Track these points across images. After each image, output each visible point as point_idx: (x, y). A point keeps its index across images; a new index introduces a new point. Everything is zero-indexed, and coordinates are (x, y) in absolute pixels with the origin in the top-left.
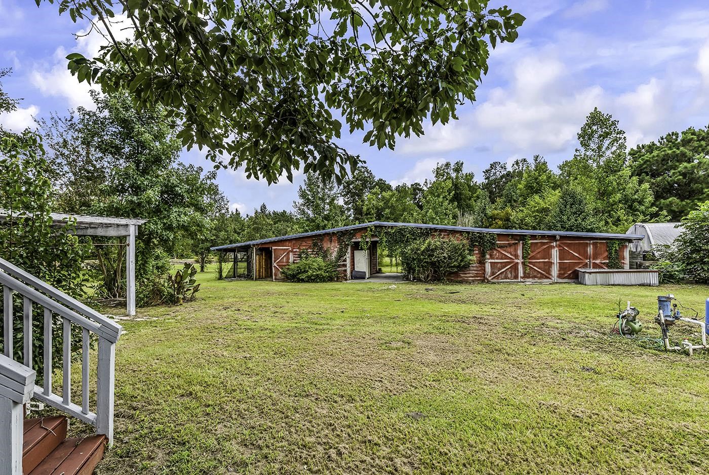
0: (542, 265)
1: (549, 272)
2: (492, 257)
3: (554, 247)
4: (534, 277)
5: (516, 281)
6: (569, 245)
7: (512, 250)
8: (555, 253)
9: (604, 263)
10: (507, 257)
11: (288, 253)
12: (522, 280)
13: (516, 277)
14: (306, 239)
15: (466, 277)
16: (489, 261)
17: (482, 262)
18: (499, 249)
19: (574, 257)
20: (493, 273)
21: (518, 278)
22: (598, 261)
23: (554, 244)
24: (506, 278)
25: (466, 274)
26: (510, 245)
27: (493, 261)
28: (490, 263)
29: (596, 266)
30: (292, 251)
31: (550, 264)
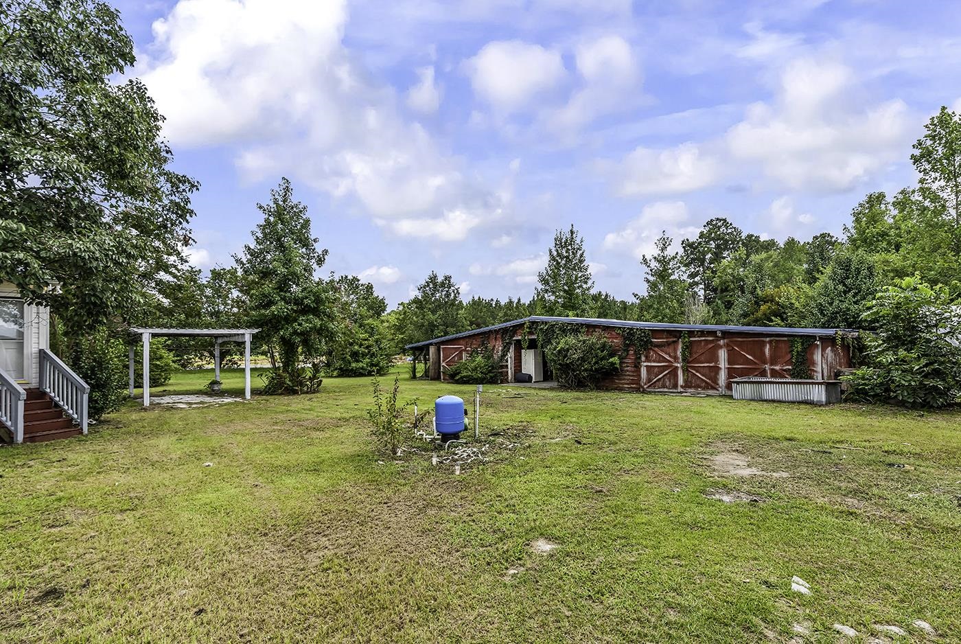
0: (707, 371)
1: (715, 380)
2: (648, 360)
3: (721, 347)
4: (697, 387)
5: (674, 391)
6: (740, 345)
7: (670, 350)
8: (723, 354)
9: (785, 370)
10: (665, 360)
11: (461, 353)
12: (682, 390)
13: (675, 386)
14: (476, 337)
15: (621, 384)
16: (645, 364)
17: (637, 366)
18: (656, 349)
19: (748, 361)
20: (649, 380)
21: (677, 386)
22: (777, 368)
23: (722, 342)
24: (664, 387)
25: (621, 380)
26: (669, 344)
27: (649, 364)
28: (646, 366)
29: (775, 373)
30: (465, 350)
31: (717, 369)
